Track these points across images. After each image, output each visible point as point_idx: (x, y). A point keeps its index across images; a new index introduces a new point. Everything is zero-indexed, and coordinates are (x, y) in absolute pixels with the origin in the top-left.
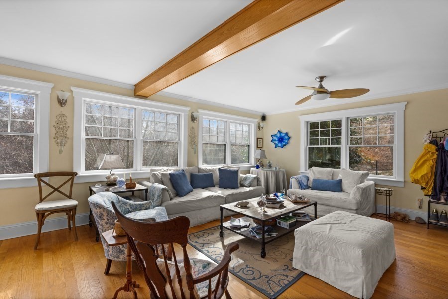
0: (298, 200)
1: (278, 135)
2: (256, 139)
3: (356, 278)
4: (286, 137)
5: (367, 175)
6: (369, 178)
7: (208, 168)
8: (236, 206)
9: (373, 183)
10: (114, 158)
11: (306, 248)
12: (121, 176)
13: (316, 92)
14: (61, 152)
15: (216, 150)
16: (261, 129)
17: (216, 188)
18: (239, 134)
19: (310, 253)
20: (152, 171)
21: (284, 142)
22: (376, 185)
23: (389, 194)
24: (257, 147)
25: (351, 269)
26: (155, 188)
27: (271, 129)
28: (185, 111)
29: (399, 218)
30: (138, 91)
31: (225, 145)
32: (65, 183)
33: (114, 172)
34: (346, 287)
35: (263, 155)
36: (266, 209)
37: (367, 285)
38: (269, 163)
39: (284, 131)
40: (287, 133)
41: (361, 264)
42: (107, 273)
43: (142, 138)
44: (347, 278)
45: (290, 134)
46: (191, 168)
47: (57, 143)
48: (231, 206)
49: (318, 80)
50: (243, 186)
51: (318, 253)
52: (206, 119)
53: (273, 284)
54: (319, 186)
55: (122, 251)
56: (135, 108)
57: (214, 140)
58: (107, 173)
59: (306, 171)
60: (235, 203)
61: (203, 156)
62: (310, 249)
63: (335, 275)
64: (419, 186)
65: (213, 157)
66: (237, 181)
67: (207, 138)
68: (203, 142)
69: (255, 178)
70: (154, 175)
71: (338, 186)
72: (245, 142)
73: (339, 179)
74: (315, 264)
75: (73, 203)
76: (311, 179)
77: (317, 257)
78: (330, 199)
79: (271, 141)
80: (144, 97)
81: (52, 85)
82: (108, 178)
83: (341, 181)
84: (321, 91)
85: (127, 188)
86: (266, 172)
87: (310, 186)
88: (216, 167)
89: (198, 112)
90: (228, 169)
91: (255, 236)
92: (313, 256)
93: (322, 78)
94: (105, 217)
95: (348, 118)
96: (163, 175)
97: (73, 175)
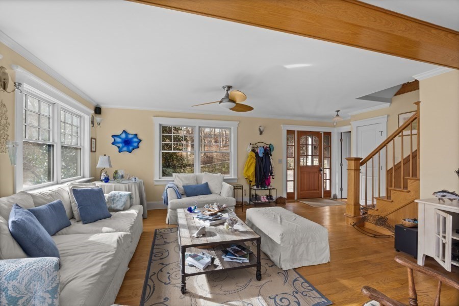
1: (124, 136)
2: (90, 140)
3: (326, 249)
4: (135, 140)
21: (132, 146)
24: (91, 151)
27: (112, 127)
31: (52, 146)
39: (132, 131)
40: (136, 135)
44: (322, 252)
45: (140, 137)
49: (226, 89)
59: (160, 178)
63: (315, 255)
69: (129, 195)
73: (204, 182)
77: (301, 248)
79: (112, 144)
83: (207, 184)
92: (298, 250)
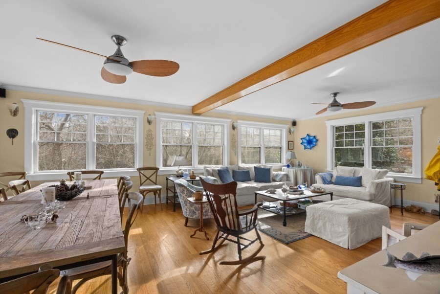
0: (316, 190)
1: (307, 138)
2: (287, 142)
3: (344, 235)
4: (314, 140)
5: (386, 172)
6: (388, 175)
7: (246, 166)
8: (266, 192)
9: (392, 179)
10: (181, 158)
11: (313, 218)
12: (185, 170)
13: (330, 106)
14: (150, 155)
15: (254, 152)
16: (292, 133)
17: (253, 182)
18: (272, 139)
19: (316, 221)
20: (205, 167)
21: (312, 144)
22: (395, 181)
23: (402, 188)
24: (289, 149)
25: (341, 230)
26: (209, 179)
27: (301, 133)
28: (227, 123)
29: (415, 210)
30: (195, 110)
31: (260, 147)
32: (153, 175)
33: (181, 168)
34: (338, 242)
35: (293, 156)
36: (288, 195)
37: (351, 240)
38: (299, 162)
39: (313, 134)
40: (315, 137)
41: (347, 226)
42: (186, 225)
43: (197, 144)
44: (339, 235)
45: (318, 138)
46: (233, 166)
47: (147, 149)
48: (263, 192)
49: (333, 96)
50: (274, 181)
51: (321, 221)
52: (244, 128)
53: (288, 238)
54: (341, 181)
55: (195, 212)
56: (193, 123)
57: (250, 144)
58: (176, 168)
59: (332, 170)
60: (266, 191)
61: (242, 157)
62: (316, 219)
63: (331, 234)
64: (433, 182)
65: (251, 159)
66: (270, 177)
67: (245, 143)
68: (242, 146)
69: (285, 174)
70: (207, 171)
71: (358, 182)
72: (277, 145)
73: (359, 176)
74: (319, 228)
75: (159, 187)
76: (335, 176)
77: (320, 223)
78: (348, 192)
79: (301, 144)
80: (199, 114)
81: (144, 112)
82: (177, 172)
83: (361, 177)
84: (335, 104)
85: (191, 178)
86: (294, 170)
87: (334, 182)
88: (252, 166)
89: (237, 122)
90: (262, 167)
91: (279, 212)
92: (318, 224)
93: (335, 94)
94: (185, 192)
95: (370, 122)
96: (213, 170)
97: (157, 169)
